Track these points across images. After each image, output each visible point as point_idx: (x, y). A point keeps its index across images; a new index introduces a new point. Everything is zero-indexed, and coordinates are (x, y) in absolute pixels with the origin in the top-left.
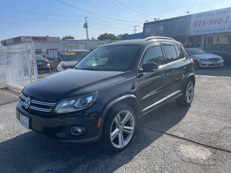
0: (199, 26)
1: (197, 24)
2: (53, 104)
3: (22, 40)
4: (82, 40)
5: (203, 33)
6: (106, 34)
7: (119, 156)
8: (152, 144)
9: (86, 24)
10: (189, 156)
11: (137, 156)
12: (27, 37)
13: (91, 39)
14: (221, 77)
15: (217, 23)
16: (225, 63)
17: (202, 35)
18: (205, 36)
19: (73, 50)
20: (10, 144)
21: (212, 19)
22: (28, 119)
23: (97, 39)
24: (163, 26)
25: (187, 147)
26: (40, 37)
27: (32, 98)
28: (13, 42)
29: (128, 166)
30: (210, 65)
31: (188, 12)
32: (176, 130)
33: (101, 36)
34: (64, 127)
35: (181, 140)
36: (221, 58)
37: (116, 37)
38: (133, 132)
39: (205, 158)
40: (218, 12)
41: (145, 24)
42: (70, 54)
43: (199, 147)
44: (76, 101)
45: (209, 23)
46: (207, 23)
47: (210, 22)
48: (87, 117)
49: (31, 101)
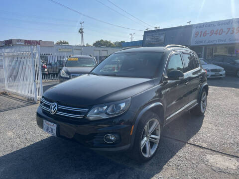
0: (200, 36)
1: (197, 35)
2: (86, 110)
3: (14, 43)
4: (77, 46)
5: (203, 44)
6: (102, 40)
7: (147, 166)
8: (177, 154)
9: (81, 29)
10: (218, 166)
11: (166, 166)
12: (19, 41)
13: (86, 45)
14: (225, 88)
15: (218, 34)
16: (226, 74)
17: (202, 46)
18: (206, 47)
19: (74, 56)
20: (25, 153)
21: (213, 30)
22: (55, 125)
23: (92, 45)
24: (164, 35)
25: (213, 156)
26: (33, 41)
27: (59, 103)
28: (4, 45)
29: (160, 176)
30: (212, 75)
31: (189, 22)
32: (198, 140)
33: (96, 42)
34: (96, 134)
35: (205, 150)
36: (223, 69)
37: (112, 44)
38: (158, 141)
39: (234, 168)
40: (220, 23)
41: (145, 32)
42: (72, 59)
43: (226, 157)
44: (108, 107)
45: (210, 34)
46: (208, 34)
47: (211, 32)
48: (118, 124)
49: (58, 106)
